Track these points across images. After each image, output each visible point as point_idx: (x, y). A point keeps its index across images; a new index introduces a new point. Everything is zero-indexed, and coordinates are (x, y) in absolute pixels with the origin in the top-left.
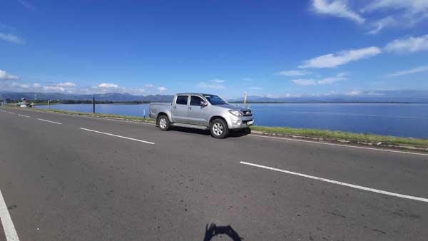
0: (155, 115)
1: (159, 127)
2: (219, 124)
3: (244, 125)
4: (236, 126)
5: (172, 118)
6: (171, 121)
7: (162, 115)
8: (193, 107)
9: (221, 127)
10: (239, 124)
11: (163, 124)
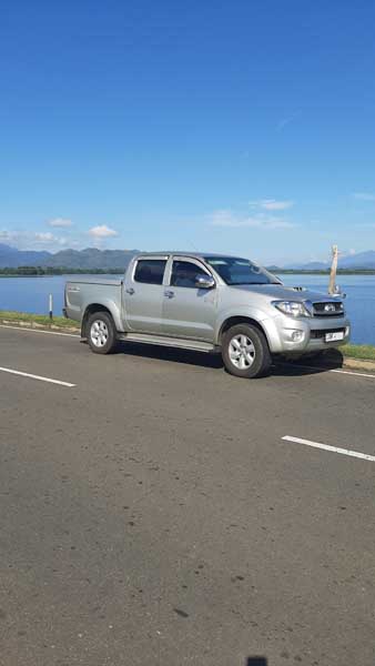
0: (80, 310)
1: (88, 342)
2: (244, 339)
3: (317, 343)
4: (291, 345)
5: (123, 322)
6: (120, 326)
7: (97, 310)
8: (178, 290)
9: (251, 347)
10: (301, 339)
11: (99, 336)
